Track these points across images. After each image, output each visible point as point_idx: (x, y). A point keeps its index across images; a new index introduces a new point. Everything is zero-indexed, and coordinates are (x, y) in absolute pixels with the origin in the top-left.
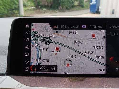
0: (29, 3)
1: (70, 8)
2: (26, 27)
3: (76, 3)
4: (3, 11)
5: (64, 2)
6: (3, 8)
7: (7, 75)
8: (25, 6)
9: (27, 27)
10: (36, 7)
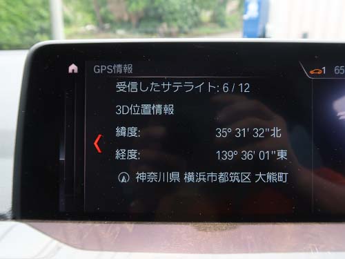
0: (80, 16)
1: (190, 28)
2: (70, 71)
3: (206, 15)
4: (8, 37)
5: (172, 13)
6: (9, 28)
7: (14, 218)
8: (67, 22)
9: (73, 70)
10: (98, 25)
